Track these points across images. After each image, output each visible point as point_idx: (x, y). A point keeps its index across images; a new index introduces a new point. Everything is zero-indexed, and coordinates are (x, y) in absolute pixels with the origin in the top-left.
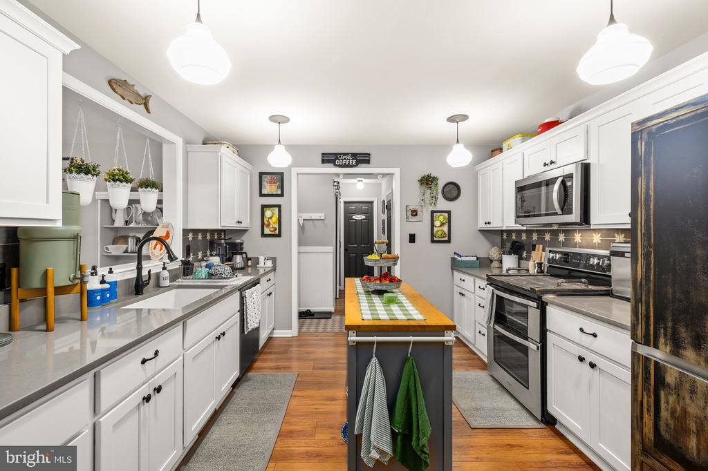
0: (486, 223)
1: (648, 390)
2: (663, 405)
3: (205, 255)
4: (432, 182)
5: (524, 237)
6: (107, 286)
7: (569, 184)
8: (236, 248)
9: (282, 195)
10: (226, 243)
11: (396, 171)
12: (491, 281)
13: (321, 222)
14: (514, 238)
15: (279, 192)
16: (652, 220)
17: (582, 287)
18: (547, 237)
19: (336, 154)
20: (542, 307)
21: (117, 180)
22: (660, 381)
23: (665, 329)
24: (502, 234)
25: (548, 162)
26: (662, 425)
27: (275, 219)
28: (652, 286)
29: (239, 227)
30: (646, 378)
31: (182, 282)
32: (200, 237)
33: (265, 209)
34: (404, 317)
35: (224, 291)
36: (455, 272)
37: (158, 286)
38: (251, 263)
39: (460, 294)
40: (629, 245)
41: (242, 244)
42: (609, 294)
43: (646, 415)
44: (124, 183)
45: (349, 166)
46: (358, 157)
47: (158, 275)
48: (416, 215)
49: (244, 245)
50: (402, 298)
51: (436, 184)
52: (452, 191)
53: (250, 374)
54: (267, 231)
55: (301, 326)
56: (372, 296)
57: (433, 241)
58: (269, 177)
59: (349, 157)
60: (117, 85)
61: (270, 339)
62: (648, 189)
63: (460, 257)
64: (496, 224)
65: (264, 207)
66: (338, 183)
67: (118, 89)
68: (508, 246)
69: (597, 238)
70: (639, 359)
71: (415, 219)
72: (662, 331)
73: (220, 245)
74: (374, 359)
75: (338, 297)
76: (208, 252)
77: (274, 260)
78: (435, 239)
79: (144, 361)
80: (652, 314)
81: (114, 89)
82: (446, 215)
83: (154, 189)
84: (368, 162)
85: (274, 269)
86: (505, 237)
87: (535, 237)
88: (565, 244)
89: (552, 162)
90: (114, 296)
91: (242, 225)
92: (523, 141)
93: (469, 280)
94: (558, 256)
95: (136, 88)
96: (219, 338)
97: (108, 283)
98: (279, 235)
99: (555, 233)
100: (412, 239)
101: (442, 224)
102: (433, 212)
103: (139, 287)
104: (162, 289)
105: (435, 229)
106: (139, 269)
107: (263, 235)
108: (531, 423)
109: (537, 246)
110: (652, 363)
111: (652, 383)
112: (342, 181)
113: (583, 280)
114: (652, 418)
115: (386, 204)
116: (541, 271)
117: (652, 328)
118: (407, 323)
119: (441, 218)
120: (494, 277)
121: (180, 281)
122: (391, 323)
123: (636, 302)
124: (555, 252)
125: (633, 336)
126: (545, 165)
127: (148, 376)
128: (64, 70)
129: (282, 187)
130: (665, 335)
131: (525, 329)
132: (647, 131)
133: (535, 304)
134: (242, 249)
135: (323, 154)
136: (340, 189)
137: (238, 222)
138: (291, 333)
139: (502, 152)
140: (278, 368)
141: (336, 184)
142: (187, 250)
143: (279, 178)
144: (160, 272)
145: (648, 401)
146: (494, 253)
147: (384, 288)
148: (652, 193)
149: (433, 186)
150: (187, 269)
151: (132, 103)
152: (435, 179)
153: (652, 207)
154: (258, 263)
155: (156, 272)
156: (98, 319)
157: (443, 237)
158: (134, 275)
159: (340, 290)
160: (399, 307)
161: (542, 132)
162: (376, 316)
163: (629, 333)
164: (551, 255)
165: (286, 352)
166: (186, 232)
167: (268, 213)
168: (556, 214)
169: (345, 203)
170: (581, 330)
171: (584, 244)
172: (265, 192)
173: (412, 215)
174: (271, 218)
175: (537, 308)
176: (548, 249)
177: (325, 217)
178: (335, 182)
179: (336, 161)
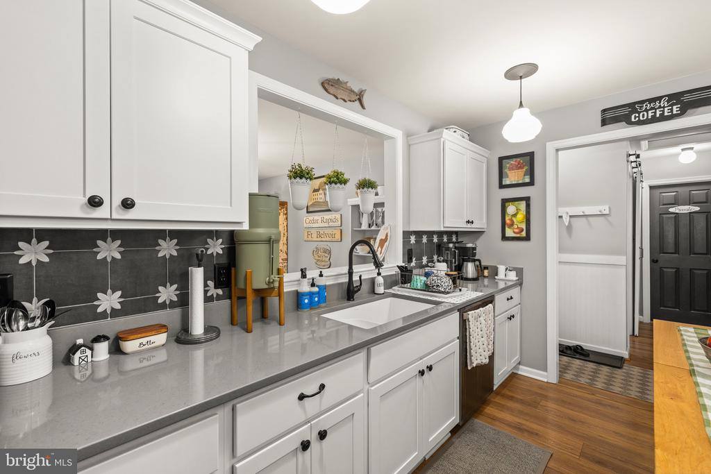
3: (431, 260)
6: (316, 289)
8: (466, 255)
9: (531, 183)
10: (456, 248)
15: (527, 180)
19: (631, 105)
21: (333, 182)
27: (521, 216)
29: (469, 228)
31: (398, 290)
32: (425, 240)
33: (507, 204)
35: (441, 309)
37: (373, 291)
38: (486, 272)
41: (474, 249)
44: (338, 185)
46: (685, 98)
47: (373, 281)
49: (477, 251)
53: (478, 422)
54: (509, 233)
55: (563, 369)
58: (513, 162)
59: (664, 103)
60: (331, 86)
61: (513, 376)
65: (505, 202)
66: (638, 156)
67: (332, 90)
73: (448, 249)
75: (636, 333)
76: (435, 257)
77: (520, 272)
79: (302, 397)
81: (326, 90)
83: (370, 189)
85: (520, 283)
90: (323, 299)
91: (473, 226)
95: (348, 85)
96: (422, 373)
97: (317, 286)
98: (527, 238)
103: (350, 293)
104: (377, 296)
106: (351, 273)
107: (504, 238)
112: (646, 154)
121: (396, 290)
127: (323, 408)
128: (251, 68)
129: (531, 173)
134: (474, 255)
135: (604, 110)
136: (643, 168)
137: (468, 222)
138: (547, 377)
140: (520, 429)
141: (633, 158)
142: (409, 255)
143: (527, 160)
144: (375, 278)
150: (405, 276)
151: (345, 101)
154: (497, 275)
155: (370, 277)
156: (306, 322)
158: (346, 280)
159: (641, 323)
165: (534, 405)
166: (407, 234)
167: (511, 209)
169: (651, 188)
172: (506, 181)
174: (515, 215)
177: (610, 211)
178: (630, 155)
179: (633, 117)
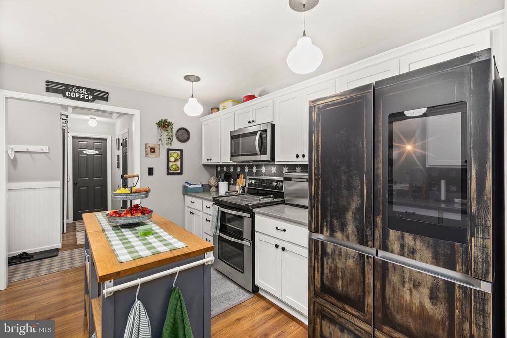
0: (208, 160)
1: (318, 258)
2: (325, 266)
4: (168, 126)
5: (232, 169)
7: (264, 136)
11: (136, 113)
12: (216, 202)
13: (43, 155)
14: (225, 170)
16: (320, 159)
17: (271, 200)
18: (246, 169)
19: (66, 85)
20: (253, 217)
22: (324, 252)
23: (327, 222)
24: (217, 168)
25: (251, 121)
26: (325, 277)
28: (320, 198)
30: (317, 253)
34: (166, 249)
36: (186, 197)
39: (191, 213)
40: (308, 174)
42: (283, 203)
43: (316, 274)
45: (83, 100)
46: (95, 93)
48: (155, 152)
50: (156, 228)
51: (172, 128)
52: (184, 135)
56: (123, 230)
57: (169, 173)
59: (84, 91)
62: (318, 141)
63: (190, 185)
64: (216, 161)
66: (67, 117)
68: (223, 175)
69: (274, 170)
70: (313, 241)
71: (153, 155)
72: (325, 223)
74: (138, 303)
75: (65, 231)
78: (170, 172)
80: (320, 214)
82: (179, 153)
84: (106, 99)
86: (219, 170)
87: (239, 169)
88: (257, 174)
89: (253, 121)
92: (233, 105)
93: (198, 202)
94: (254, 181)
99: (251, 167)
100: (151, 172)
101: (176, 160)
102: (168, 150)
105: (171, 164)
108: (246, 296)
109: (240, 175)
110: (320, 242)
111: (320, 254)
112: (72, 116)
113: (272, 196)
114: (320, 275)
115: (121, 141)
116: (243, 192)
117: (320, 222)
118: (171, 255)
119: (174, 156)
120: (218, 199)
122: (155, 259)
123: (312, 208)
124: (252, 179)
125: (310, 229)
126: (249, 122)
130: (327, 225)
131: (241, 232)
132: (317, 107)
133: (248, 215)
135: (47, 82)
136: (69, 124)
139: (219, 111)
141: (64, 117)
145: (317, 265)
146: (213, 181)
147: (136, 221)
148: (320, 144)
149: (169, 129)
152: (170, 124)
153: (320, 152)
157: (177, 170)
159: (67, 224)
160: (156, 237)
161: (246, 101)
162: (135, 255)
163: (308, 227)
164: (250, 181)
168: (257, 155)
169: (74, 137)
170: (277, 228)
171: (267, 174)
173: (151, 152)
175: (250, 218)
176: (247, 177)
177: (49, 151)
178: (62, 115)
179: (67, 92)
